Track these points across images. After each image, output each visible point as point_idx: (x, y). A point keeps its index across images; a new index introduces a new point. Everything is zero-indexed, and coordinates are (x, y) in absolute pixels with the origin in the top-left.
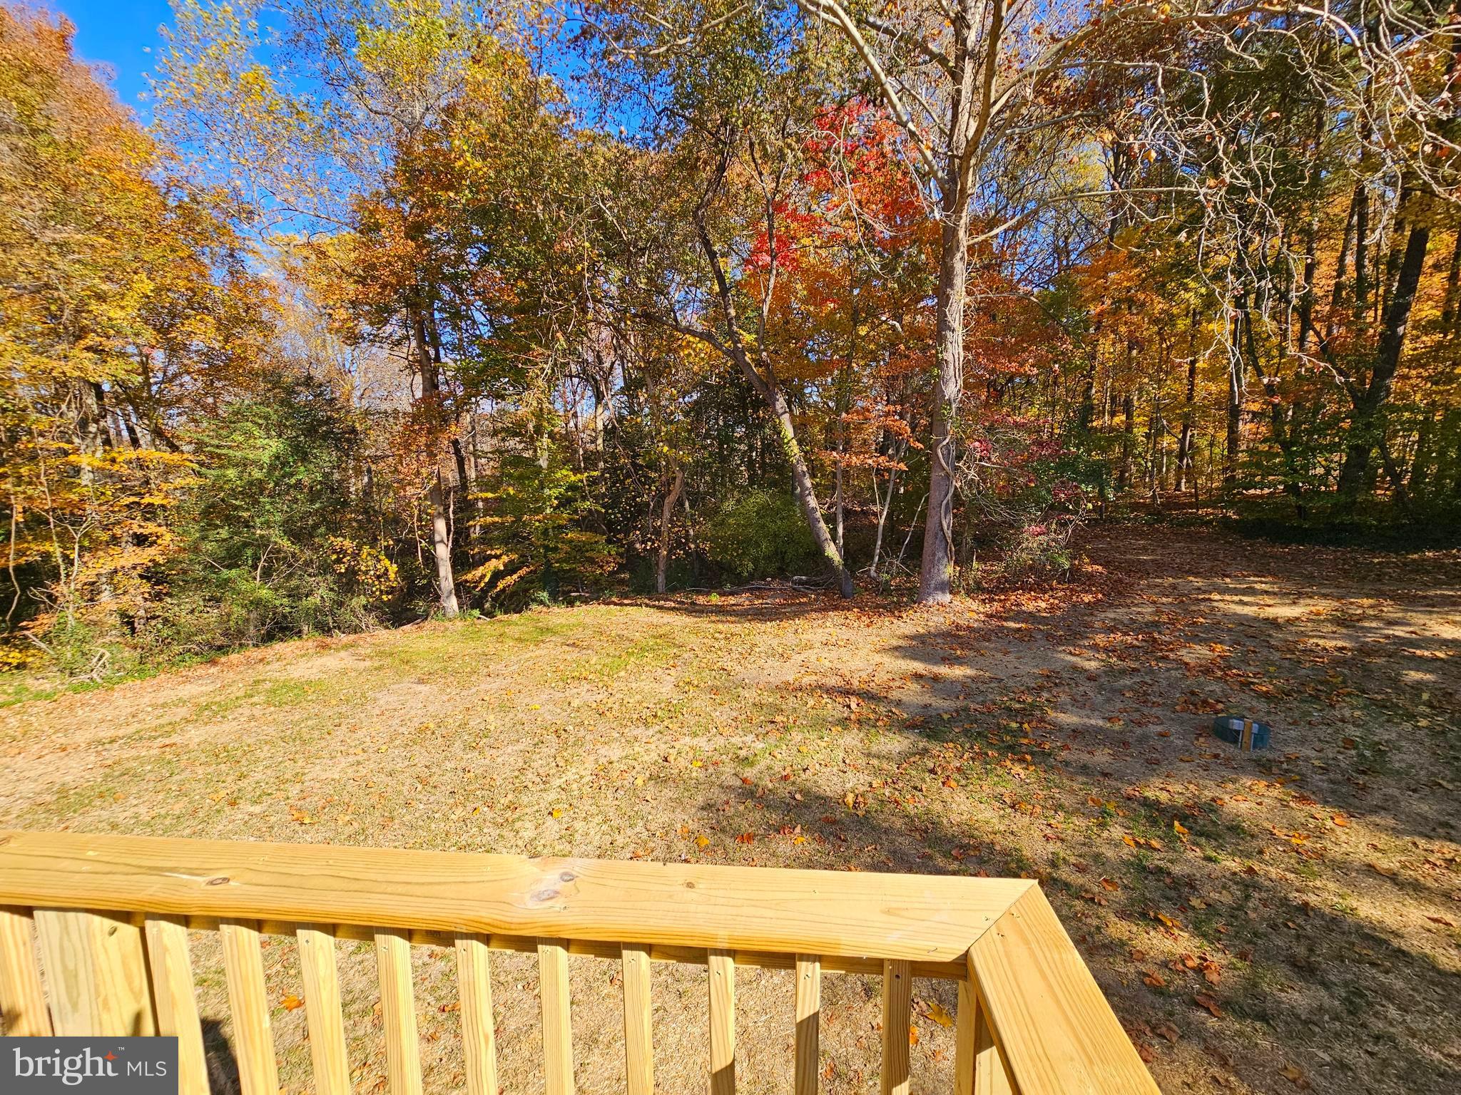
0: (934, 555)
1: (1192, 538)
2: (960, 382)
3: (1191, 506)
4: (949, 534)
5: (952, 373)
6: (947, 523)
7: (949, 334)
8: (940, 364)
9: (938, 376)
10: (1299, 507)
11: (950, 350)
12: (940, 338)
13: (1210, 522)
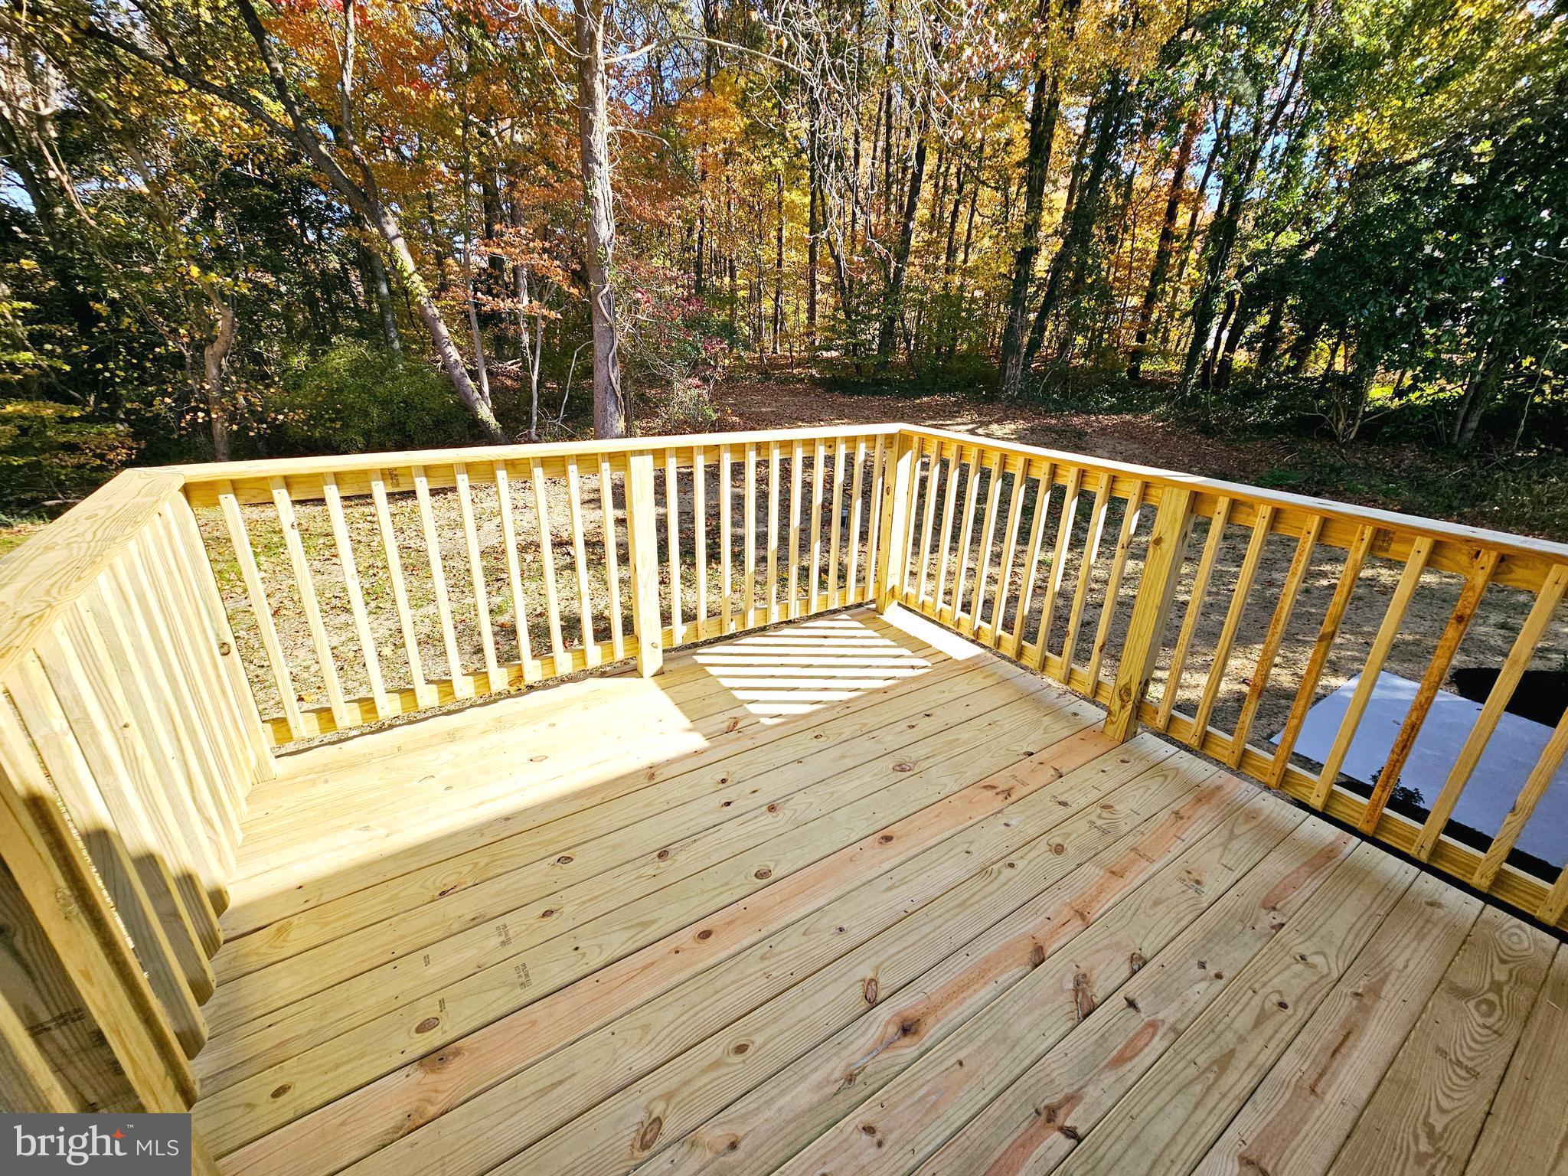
0: (606, 410)
1: (794, 393)
2: (613, 226)
3: (787, 366)
4: (618, 388)
5: (603, 214)
6: (615, 375)
7: (596, 167)
8: (590, 201)
9: (589, 215)
10: (857, 366)
11: (599, 186)
12: (587, 173)
13: (802, 380)
